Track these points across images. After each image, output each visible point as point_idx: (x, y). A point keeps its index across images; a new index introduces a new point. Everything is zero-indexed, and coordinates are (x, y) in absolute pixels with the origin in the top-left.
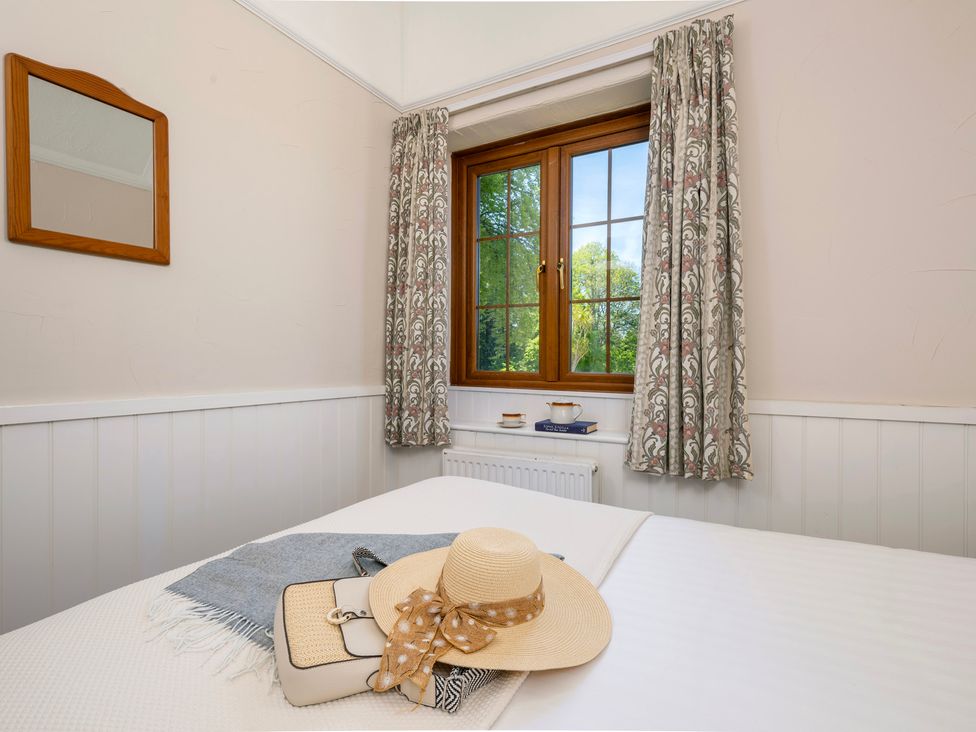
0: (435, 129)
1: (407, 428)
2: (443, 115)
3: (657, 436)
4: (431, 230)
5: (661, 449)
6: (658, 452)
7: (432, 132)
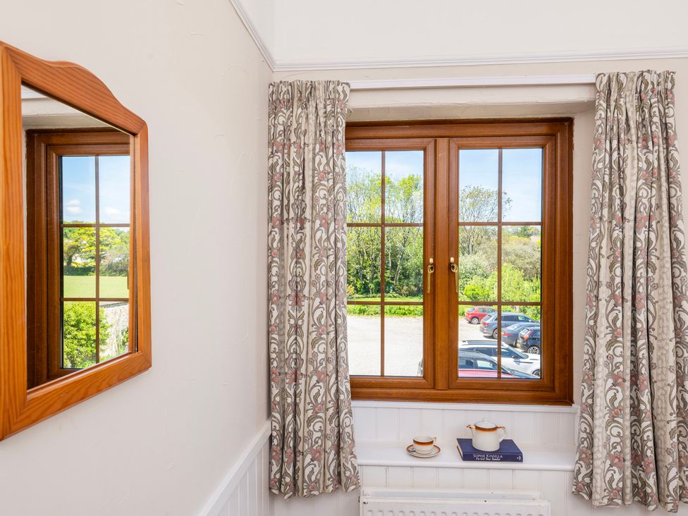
0: (334, 105)
1: (309, 477)
2: (344, 91)
3: (614, 468)
4: (332, 228)
5: (619, 481)
6: (617, 484)
7: (329, 108)
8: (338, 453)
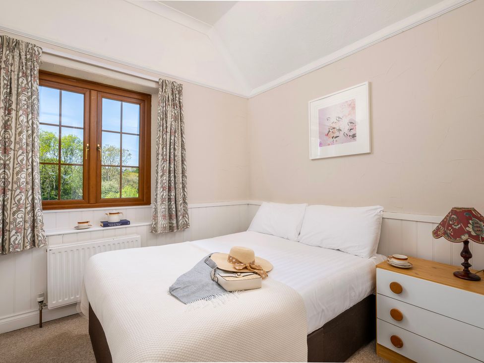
0: (32, 56)
2: (38, 51)
4: (30, 117)
7: (28, 56)
8: (33, 230)
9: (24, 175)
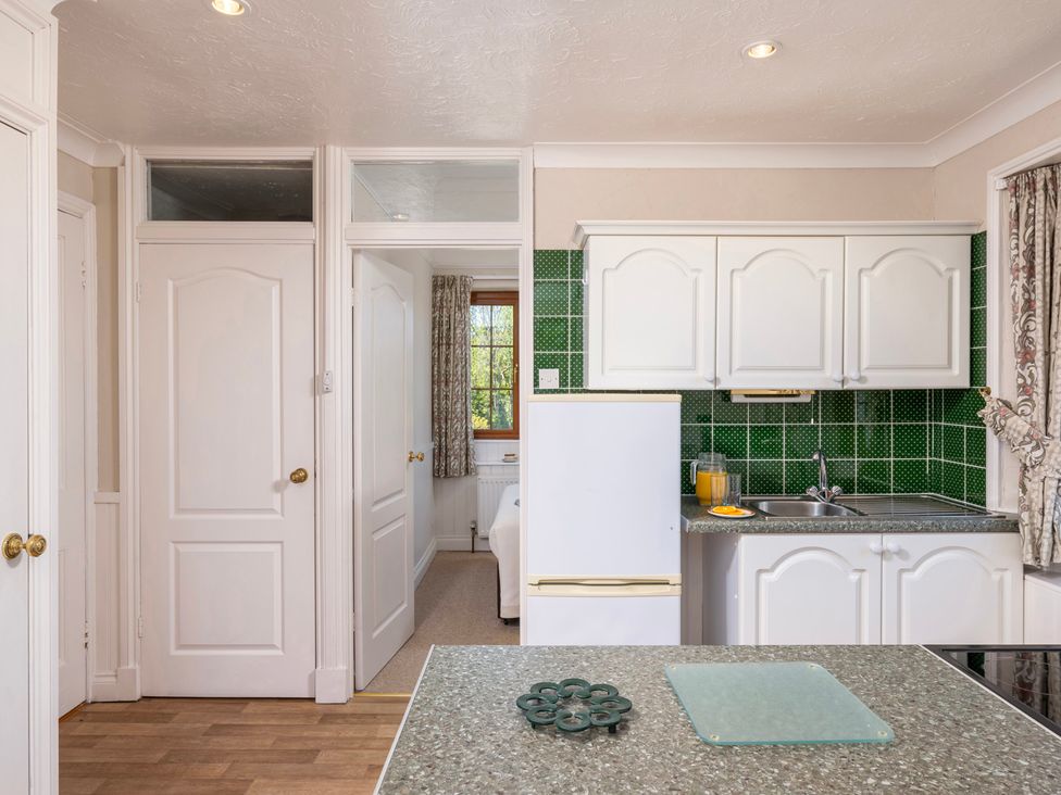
0: (465, 288)
1: (453, 467)
2: (470, 281)
8: (467, 458)
9: (459, 405)
